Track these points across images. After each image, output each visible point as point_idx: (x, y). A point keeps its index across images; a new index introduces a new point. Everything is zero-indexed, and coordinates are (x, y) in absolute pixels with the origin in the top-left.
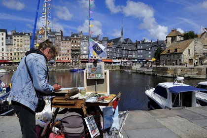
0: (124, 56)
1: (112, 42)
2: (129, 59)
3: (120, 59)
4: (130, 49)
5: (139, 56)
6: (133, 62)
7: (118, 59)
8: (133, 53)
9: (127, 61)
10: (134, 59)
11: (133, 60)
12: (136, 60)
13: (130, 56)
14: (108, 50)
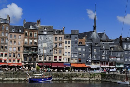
0: (103, 58)
1: (84, 38)
2: (111, 64)
3: (98, 63)
4: (112, 50)
5: (126, 60)
6: (118, 69)
7: (95, 63)
8: (118, 54)
9: (108, 66)
10: (119, 64)
11: (117, 66)
12: (122, 66)
13: (112, 59)
14: (80, 49)
